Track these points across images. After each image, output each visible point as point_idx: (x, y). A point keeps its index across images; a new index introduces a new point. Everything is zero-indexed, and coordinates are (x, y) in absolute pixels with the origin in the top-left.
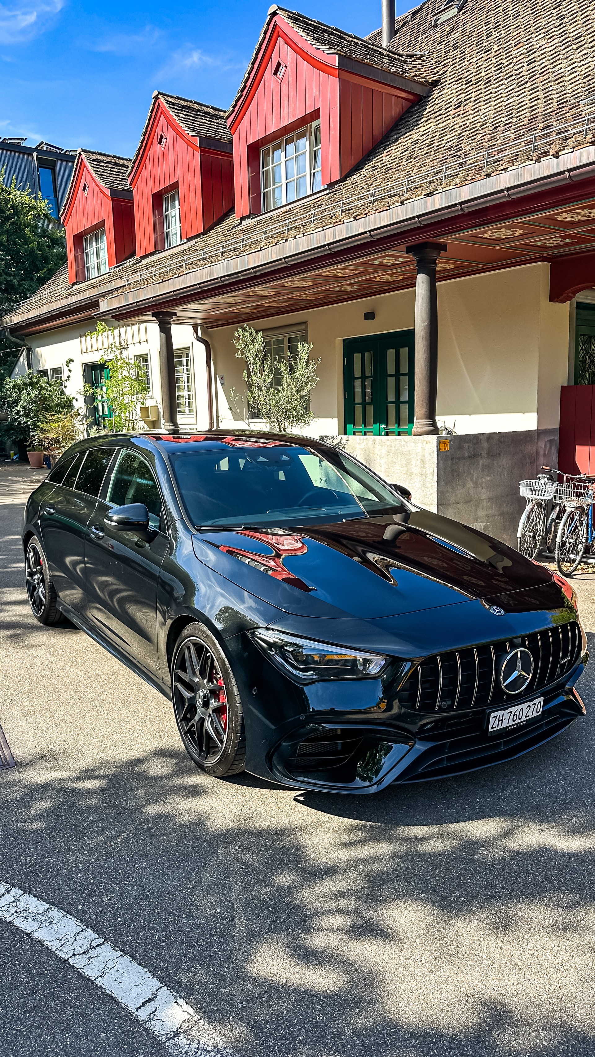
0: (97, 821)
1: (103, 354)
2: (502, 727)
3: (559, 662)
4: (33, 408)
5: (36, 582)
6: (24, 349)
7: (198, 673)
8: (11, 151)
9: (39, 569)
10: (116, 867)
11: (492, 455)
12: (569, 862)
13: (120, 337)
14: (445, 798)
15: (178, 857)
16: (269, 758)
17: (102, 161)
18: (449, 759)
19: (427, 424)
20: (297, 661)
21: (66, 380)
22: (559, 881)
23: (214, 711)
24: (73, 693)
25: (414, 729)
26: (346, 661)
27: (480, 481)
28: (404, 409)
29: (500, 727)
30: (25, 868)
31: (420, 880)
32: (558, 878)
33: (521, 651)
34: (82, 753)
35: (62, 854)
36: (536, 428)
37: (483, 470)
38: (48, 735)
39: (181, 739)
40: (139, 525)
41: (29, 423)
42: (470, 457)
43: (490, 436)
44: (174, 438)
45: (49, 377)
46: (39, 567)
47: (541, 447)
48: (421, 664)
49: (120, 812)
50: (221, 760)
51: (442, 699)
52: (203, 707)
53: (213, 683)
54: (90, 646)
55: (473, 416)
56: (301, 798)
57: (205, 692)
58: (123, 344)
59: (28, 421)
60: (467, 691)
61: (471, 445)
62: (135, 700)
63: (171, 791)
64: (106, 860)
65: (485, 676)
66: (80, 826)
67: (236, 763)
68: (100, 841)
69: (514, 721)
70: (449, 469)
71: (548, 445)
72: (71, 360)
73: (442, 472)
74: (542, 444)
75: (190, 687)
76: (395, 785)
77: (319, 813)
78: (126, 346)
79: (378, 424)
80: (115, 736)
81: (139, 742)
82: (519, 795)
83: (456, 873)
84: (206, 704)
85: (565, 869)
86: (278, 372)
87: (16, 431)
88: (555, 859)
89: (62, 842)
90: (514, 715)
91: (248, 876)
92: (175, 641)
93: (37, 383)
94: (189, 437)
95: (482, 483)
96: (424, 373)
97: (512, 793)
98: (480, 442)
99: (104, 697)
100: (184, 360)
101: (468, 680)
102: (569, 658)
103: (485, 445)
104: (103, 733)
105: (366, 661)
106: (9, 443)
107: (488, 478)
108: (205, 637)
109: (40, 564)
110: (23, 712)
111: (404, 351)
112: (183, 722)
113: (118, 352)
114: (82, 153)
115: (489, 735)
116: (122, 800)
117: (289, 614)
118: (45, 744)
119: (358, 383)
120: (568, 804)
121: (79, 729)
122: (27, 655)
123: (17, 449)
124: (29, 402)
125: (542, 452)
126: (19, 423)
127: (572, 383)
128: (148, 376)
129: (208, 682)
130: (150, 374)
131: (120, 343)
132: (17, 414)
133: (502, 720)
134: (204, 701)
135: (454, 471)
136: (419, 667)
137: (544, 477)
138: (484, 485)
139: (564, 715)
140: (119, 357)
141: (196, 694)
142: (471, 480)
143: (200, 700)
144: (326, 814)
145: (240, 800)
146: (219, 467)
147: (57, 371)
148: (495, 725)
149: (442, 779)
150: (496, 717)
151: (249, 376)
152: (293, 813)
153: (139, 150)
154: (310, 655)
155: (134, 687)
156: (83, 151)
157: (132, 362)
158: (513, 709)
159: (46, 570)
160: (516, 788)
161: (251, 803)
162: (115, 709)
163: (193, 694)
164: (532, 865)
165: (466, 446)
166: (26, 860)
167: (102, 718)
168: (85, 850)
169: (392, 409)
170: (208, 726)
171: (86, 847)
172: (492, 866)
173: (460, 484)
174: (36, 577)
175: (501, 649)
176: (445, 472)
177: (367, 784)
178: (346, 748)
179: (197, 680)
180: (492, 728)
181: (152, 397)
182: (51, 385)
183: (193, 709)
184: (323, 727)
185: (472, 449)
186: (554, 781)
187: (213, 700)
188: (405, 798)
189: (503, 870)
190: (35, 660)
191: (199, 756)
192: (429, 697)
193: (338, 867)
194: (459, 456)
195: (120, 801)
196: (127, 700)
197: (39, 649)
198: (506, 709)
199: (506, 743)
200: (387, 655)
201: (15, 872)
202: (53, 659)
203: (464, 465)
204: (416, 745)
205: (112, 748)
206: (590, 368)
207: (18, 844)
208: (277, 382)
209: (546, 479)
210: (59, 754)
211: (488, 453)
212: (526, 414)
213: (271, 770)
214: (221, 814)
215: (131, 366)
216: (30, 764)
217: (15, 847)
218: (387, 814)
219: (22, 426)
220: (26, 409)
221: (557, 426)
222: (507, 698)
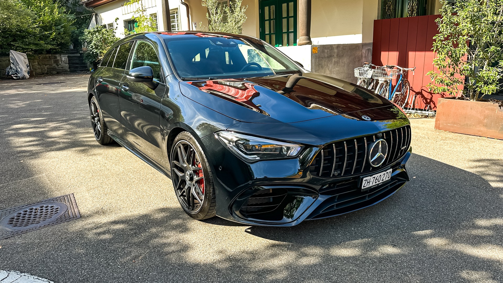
0: (127, 247)
1: (134, 14)
2: (369, 186)
3: (401, 149)
4: (100, 44)
5: (96, 122)
6: (93, 14)
7: (186, 161)
9: (97, 114)
10: (137, 275)
11: (339, 56)
12: (415, 263)
13: (142, 5)
14: (333, 228)
15: (176, 268)
16: (230, 208)
18: (337, 205)
19: (306, 39)
20: (246, 149)
21: (116, 29)
22: (412, 275)
23: (196, 182)
24: (117, 178)
25: (318, 187)
26: (276, 149)
27: (333, 70)
28: (292, 35)
29: (368, 186)
30: (81, 277)
31: (326, 277)
32: (411, 273)
33: (382, 141)
34: (120, 209)
35: (104, 268)
36: (361, 42)
37: (334, 64)
38: (101, 201)
39: (178, 201)
40: (148, 78)
41: (98, 52)
42: (328, 57)
43: (338, 46)
44: (168, 33)
45: (107, 28)
46: (97, 113)
47: (364, 53)
48: (323, 149)
49: (141, 242)
50: (201, 210)
51: (335, 170)
52: (189, 181)
53: (195, 166)
54: (127, 155)
55: (328, 37)
56: (249, 230)
57: (190, 172)
58: (143, 8)
59: (97, 51)
60: (350, 165)
61: (328, 51)
62: (152, 181)
63: (172, 229)
64: (131, 271)
65: (361, 156)
66: (116, 251)
67: (210, 211)
68: (128, 259)
69: (376, 183)
70: (317, 63)
71: (367, 52)
72: (117, 19)
73: (314, 65)
74: (364, 51)
75: (182, 170)
76: (307, 221)
77: (261, 238)
78: (145, 10)
79: (278, 45)
80: (140, 200)
81: (154, 203)
82: (376, 226)
83: (348, 272)
84: (191, 179)
85: (414, 268)
86: (225, 12)
87: (92, 57)
88: (406, 262)
89: (105, 261)
90: (376, 179)
91: (220, 278)
92: (172, 145)
93: (100, 31)
94: (177, 32)
95: (334, 71)
96: (305, 10)
97: (372, 225)
98: (333, 49)
99: (134, 180)
100: (176, 15)
101: (351, 158)
102: (405, 147)
103: (336, 51)
104: (133, 199)
105: (288, 148)
106: (89, 64)
107: (337, 69)
108: (189, 140)
109: (97, 112)
110: (87, 188)
111: (291, 4)
112: (179, 190)
113: (141, 13)
115: (362, 191)
116: (142, 235)
117: (240, 121)
118: (99, 205)
119: (267, 23)
120: (406, 230)
121: (119, 197)
122: (91, 160)
123: (93, 66)
124: (97, 41)
125: (364, 56)
126: (93, 53)
127: (380, 19)
128: (157, 25)
129: (192, 165)
130: (158, 24)
131: (142, 8)
132: (92, 47)
133: (369, 182)
134: (190, 177)
135: (319, 64)
136: (322, 151)
137: (367, 67)
138: (335, 72)
139: (399, 180)
140: (142, 16)
141: (185, 174)
142: (328, 69)
143: (187, 177)
144: (264, 239)
145: (213, 233)
146: (195, 59)
147: (111, 25)
148: (366, 185)
149: (330, 218)
150: (366, 180)
151: (210, 17)
152: (245, 239)
154: (254, 145)
155: (151, 175)
157: (148, 17)
158: (376, 176)
159: (100, 114)
160: (374, 222)
161: (220, 234)
162: (140, 186)
163: (184, 174)
164: (393, 266)
165: (326, 51)
166: (81, 272)
167: (132, 191)
168: (118, 265)
169: (285, 36)
170: (193, 191)
171: (120, 263)
172: (369, 267)
173: (323, 71)
174: (96, 119)
175: (370, 139)
176: (315, 65)
177: (290, 220)
178: (276, 201)
179: (185, 165)
180: (364, 187)
182: (108, 32)
183: (184, 182)
184: (263, 188)
185: (329, 53)
186: (395, 217)
187: (195, 176)
188: (310, 229)
189: (376, 269)
190: (96, 162)
191: (189, 208)
192: (328, 169)
193: (275, 270)
194: (322, 57)
195: (141, 236)
196: (147, 181)
197: (98, 156)
198: (372, 175)
199: (369, 196)
200: (302, 144)
201: (74, 279)
202: (106, 162)
203: (325, 61)
204: (319, 198)
205: (138, 206)
206: (388, 12)
207: (77, 262)
208: (225, 20)
209: (368, 67)
210: (107, 211)
211: (337, 55)
212: (356, 35)
213: (232, 214)
214: (202, 241)
215: (148, 19)
216: (89, 216)
217: (75, 265)
218: (301, 238)
219: (95, 54)
220: (96, 45)
221: (372, 41)
222: (372, 169)
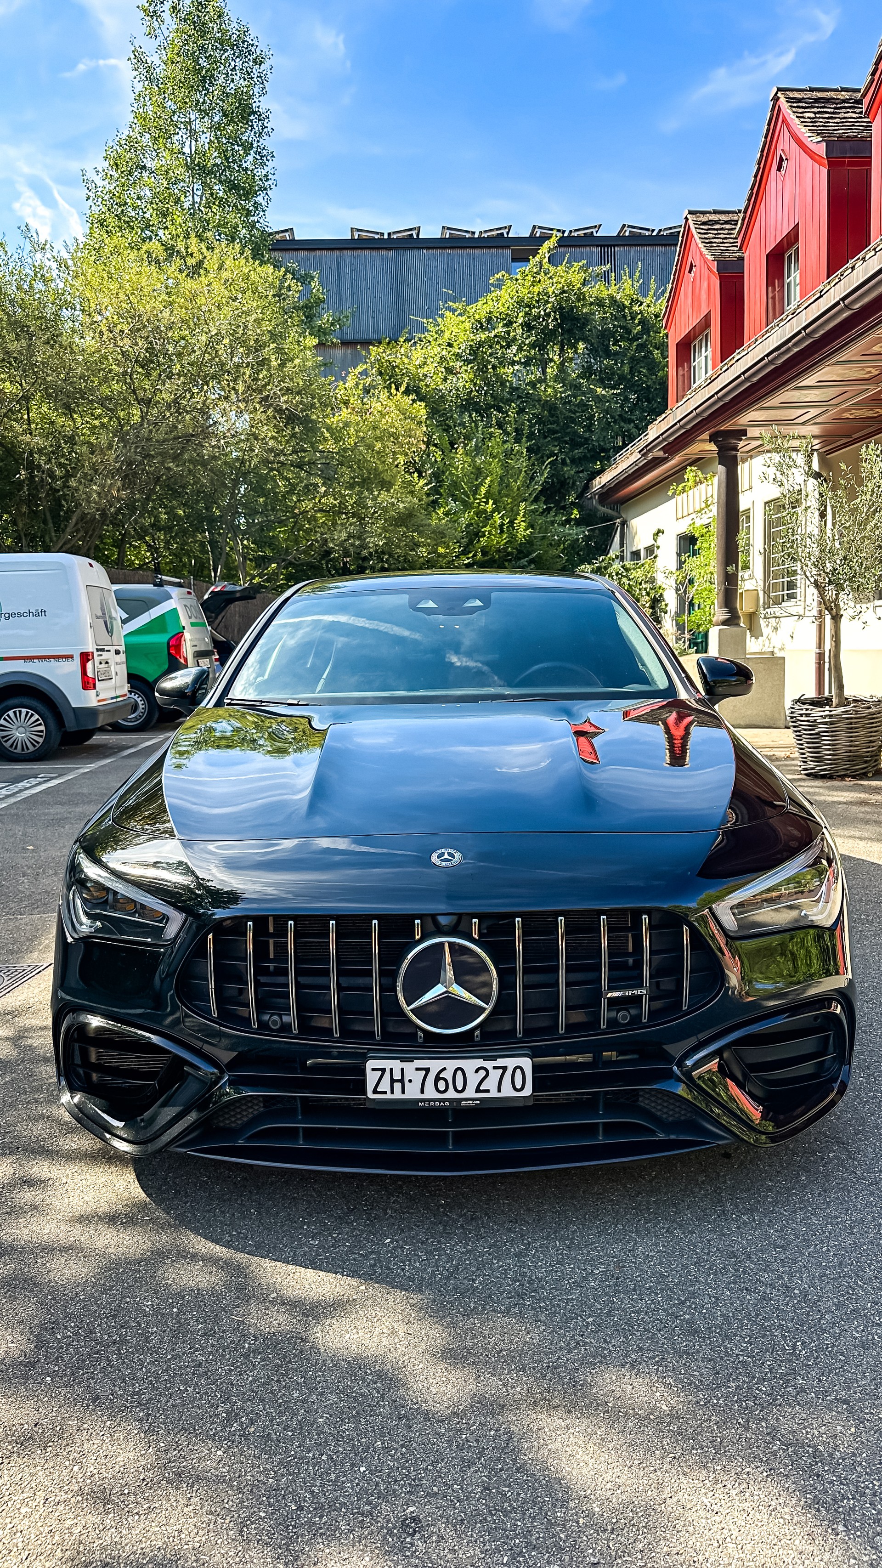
2: (405, 1096)
6: (619, 523)
8: (666, 245)
17: (717, 222)
18: (308, 1134)
29: (399, 1096)
33: (452, 945)
48: (214, 931)
69: (440, 1091)
90: (439, 1078)
114: (689, 216)
115: (368, 1105)
133: (402, 1081)
136: (211, 936)
148: (384, 1087)
150: (383, 1070)
153: (752, 189)
156: (690, 212)
158: (431, 1065)
180: (375, 1091)
181: (751, 577)
198: (410, 1060)
199: (457, 1137)
222: (425, 1039)
